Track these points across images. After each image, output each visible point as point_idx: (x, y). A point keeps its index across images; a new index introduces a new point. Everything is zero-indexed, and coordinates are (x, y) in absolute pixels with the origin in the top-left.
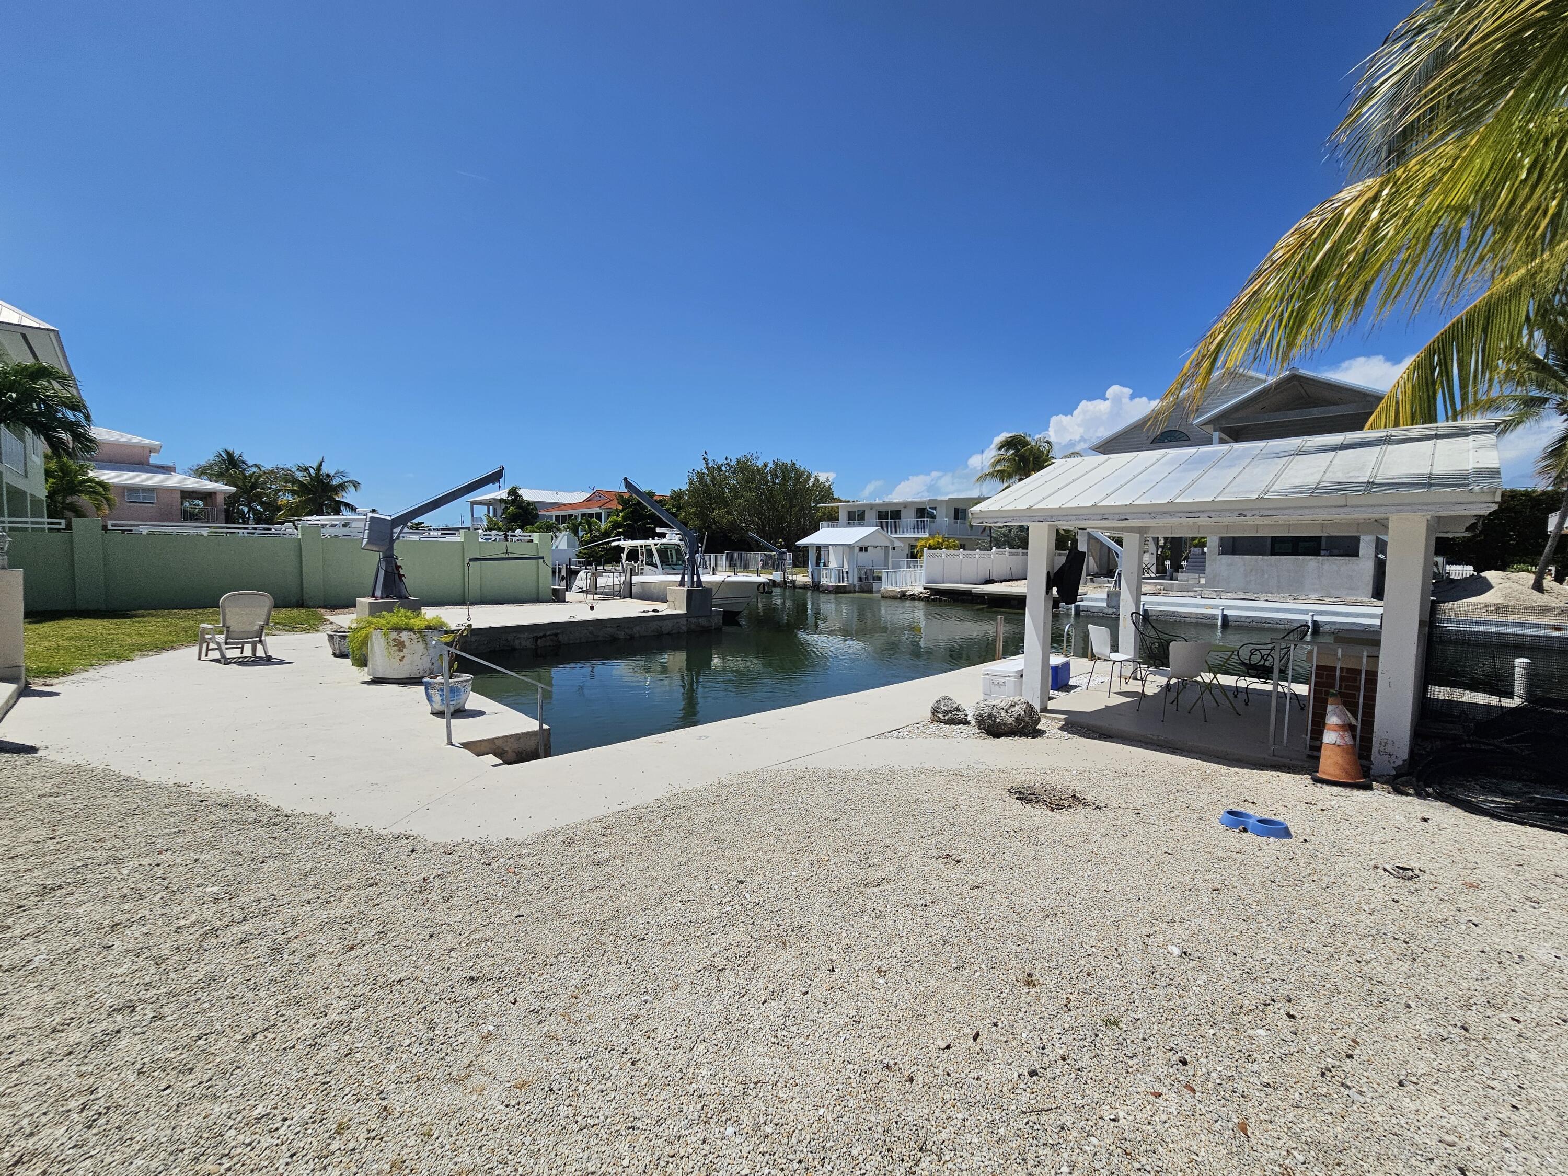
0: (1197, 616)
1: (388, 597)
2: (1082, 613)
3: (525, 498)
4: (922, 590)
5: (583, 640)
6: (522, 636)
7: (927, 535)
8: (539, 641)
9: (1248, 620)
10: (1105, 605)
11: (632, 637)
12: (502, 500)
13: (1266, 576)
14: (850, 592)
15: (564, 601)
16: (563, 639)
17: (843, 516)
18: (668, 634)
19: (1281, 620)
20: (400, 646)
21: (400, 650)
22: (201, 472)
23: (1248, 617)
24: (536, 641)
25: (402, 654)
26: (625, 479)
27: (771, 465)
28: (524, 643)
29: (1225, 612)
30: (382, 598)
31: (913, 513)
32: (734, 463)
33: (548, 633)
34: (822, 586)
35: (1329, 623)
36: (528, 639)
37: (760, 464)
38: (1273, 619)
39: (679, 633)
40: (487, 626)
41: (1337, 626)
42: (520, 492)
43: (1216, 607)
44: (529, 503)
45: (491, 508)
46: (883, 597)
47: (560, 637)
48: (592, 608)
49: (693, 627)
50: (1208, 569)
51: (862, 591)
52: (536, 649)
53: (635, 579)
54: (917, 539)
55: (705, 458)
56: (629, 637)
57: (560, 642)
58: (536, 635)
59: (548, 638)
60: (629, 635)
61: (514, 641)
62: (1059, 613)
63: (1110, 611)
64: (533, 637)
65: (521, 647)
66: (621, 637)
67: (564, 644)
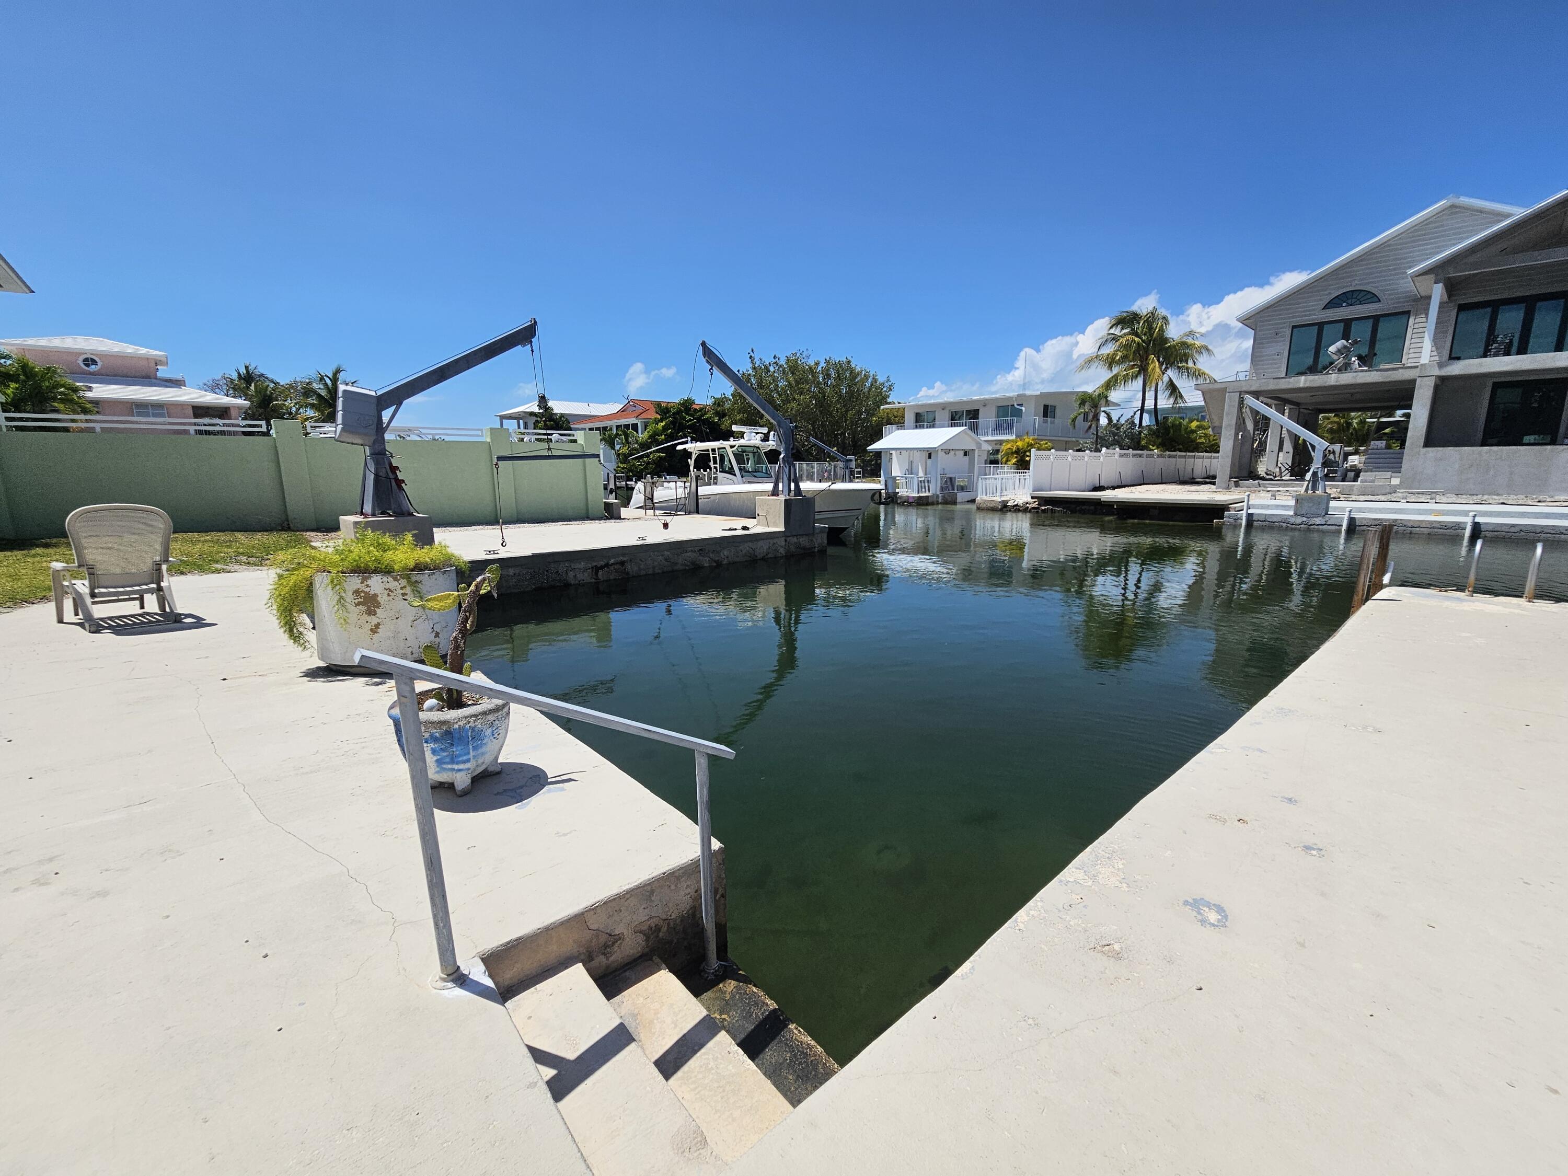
0: (1432, 525)
1: (383, 513)
2: (1255, 523)
3: (555, 411)
4: (1028, 499)
5: (657, 571)
6: (577, 566)
7: (1014, 437)
8: (600, 573)
9: (1513, 530)
10: (1292, 513)
11: (719, 564)
12: (532, 414)
13: (1492, 472)
14: (932, 504)
15: (619, 518)
16: (631, 568)
17: (909, 418)
18: (763, 559)
20: (370, 603)
21: (371, 612)
23: (1513, 526)
24: (597, 574)
25: (374, 620)
26: (703, 344)
27: (823, 364)
28: (580, 576)
29: (1477, 520)
30: (374, 515)
31: (993, 411)
32: (783, 362)
33: (612, 561)
34: (901, 497)
36: (585, 570)
37: (811, 362)
39: (775, 558)
40: (528, 552)
42: (550, 404)
43: (1466, 513)
44: (562, 415)
46: (978, 508)
47: (629, 567)
48: (666, 526)
49: (793, 548)
50: (1405, 465)
51: (946, 502)
52: (597, 583)
53: (703, 490)
54: (1001, 442)
55: (751, 357)
56: (715, 564)
57: (628, 573)
58: (595, 564)
59: (612, 568)
60: (715, 561)
61: (567, 574)
62: (1223, 524)
63: (1299, 520)
64: (592, 568)
65: (577, 582)
66: (705, 565)
67: (633, 577)
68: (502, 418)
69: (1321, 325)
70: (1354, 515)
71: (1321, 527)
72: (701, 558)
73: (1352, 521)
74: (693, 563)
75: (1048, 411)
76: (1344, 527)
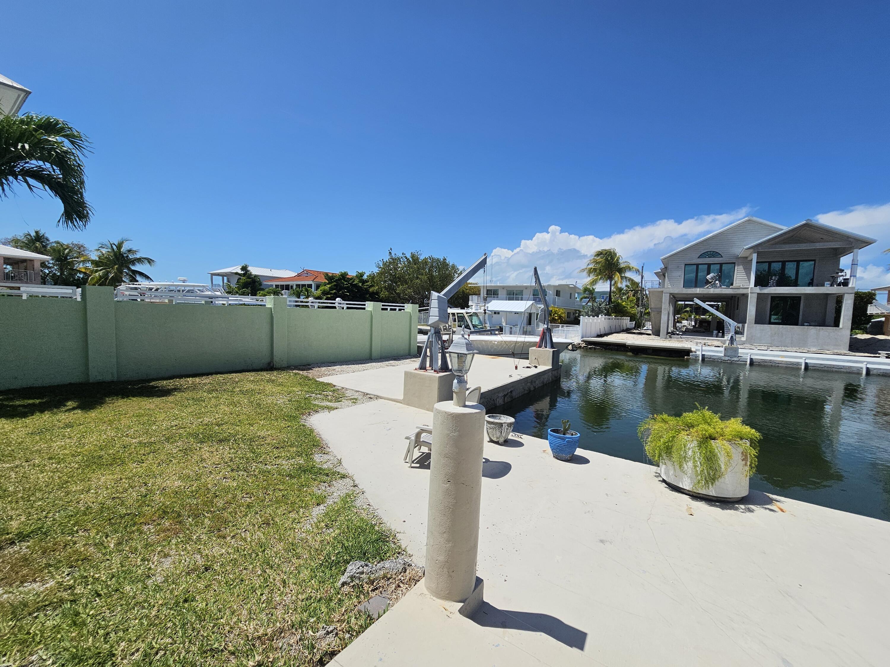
0: (787, 363)
2: (706, 359)
3: (253, 273)
4: (580, 342)
9: (821, 366)
10: (723, 355)
12: (237, 274)
19: (844, 366)
22: (16, 243)
23: (821, 364)
27: (429, 259)
29: (807, 361)
31: (530, 292)
32: (409, 256)
35: (876, 369)
37: (422, 258)
38: (838, 366)
41: (882, 371)
42: (249, 268)
43: (801, 358)
44: (256, 276)
45: (225, 278)
50: (747, 332)
55: (390, 253)
62: (690, 359)
63: (727, 358)
68: (213, 275)
69: (697, 265)
70: (753, 357)
71: (737, 362)
73: (751, 360)
75: (558, 293)
76: (748, 362)
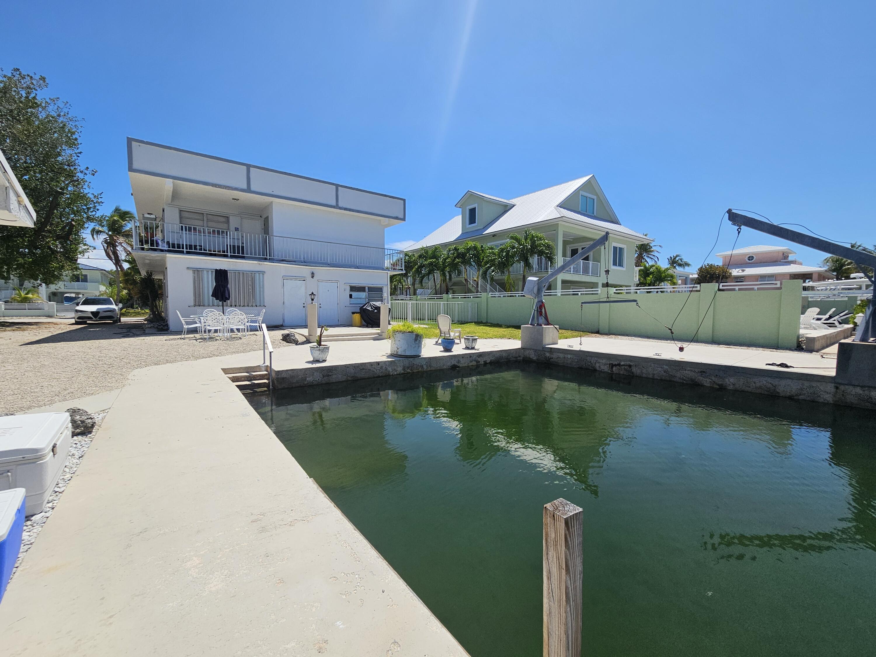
5: (656, 377)
6: (600, 361)
8: (614, 368)
11: (722, 388)
16: (636, 371)
18: (790, 398)
24: (612, 368)
28: (602, 367)
33: (622, 363)
36: (605, 364)
47: (634, 370)
48: (681, 349)
52: (612, 374)
56: (717, 387)
57: (633, 373)
58: (611, 362)
59: (623, 367)
60: (719, 385)
61: (595, 364)
64: (610, 364)
65: (600, 370)
66: (705, 384)
67: (637, 376)
72: (701, 378)
74: (692, 380)
